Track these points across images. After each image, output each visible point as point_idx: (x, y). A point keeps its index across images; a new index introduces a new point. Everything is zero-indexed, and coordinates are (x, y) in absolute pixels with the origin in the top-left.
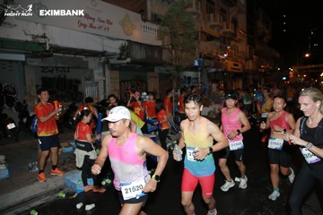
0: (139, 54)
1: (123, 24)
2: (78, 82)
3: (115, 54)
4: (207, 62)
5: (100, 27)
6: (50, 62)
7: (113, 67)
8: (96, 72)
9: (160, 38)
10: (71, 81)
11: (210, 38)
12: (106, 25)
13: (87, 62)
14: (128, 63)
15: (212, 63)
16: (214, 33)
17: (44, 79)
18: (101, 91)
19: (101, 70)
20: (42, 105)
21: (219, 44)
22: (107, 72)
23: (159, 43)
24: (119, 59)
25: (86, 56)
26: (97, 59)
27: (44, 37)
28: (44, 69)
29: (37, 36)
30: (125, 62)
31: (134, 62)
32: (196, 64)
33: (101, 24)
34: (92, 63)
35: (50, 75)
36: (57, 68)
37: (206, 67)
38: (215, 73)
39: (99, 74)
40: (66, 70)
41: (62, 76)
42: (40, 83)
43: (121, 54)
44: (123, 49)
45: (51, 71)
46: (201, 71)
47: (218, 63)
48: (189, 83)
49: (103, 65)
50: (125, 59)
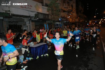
0: (41, 17)
1: (35, 7)
2: (21, 26)
3: (33, 17)
4: (63, 19)
5: (28, 8)
6: (11, 20)
7: (33, 21)
8: (27, 23)
9: (48, 11)
10: (19, 26)
11: (64, 11)
12: (30, 7)
13: (24, 20)
14: (37, 20)
15: (65, 19)
16: (66, 10)
17: (9, 25)
18: (29, 29)
19: (29, 22)
20: (8, 34)
21: (67, 13)
22: (31, 23)
23: (48, 13)
24: (35, 18)
25: (24, 17)
26: (27, 18)
27: (9, 11)
28: (9, 22)
29: (7, 11)
30: (36, 19)
31: (40, 19)
32: (60, 20)
33: (28, 7)
34: (26, 20)
35: (11, 24)
36: (14, 21)
37: (63, 21)
38: (66, 23)
39: (28, 23)
40: (17, 22)
41: (16, 24)
42: (8, 27)
43: (35, 17)
44: (36, 15)
45: (12, 23)
46: (61, 22)
47: (67, 19)
48: (58, 26)
49: (29, 20)
50: (37, 18)
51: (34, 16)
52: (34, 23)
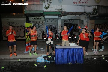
2: (77, 25)
7: (91, 19)
8: (84, 21)
17: (65, 24)
19: (87, 20)
25: (80, 15)
27: (61, 9)
28: (65, 20)
30: (96, 15)
31: (100, 15)
34: (82, 18)
39: (86, 22)
40: (73, 20)
41: (71, 23)
45: (67, 21)
50: (96, 14)
51: (92, 11)
52: (93, 21)
